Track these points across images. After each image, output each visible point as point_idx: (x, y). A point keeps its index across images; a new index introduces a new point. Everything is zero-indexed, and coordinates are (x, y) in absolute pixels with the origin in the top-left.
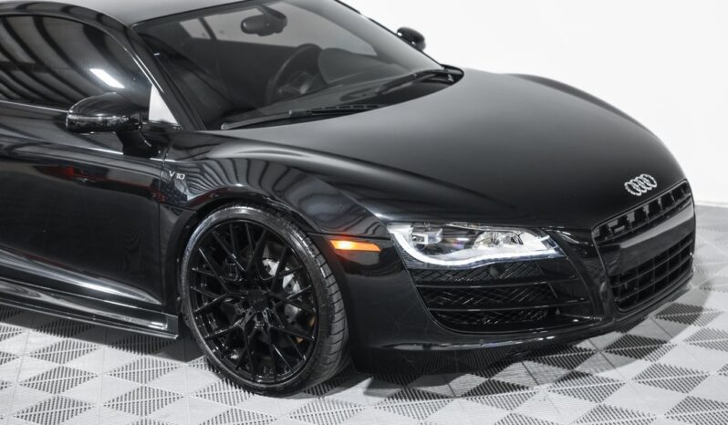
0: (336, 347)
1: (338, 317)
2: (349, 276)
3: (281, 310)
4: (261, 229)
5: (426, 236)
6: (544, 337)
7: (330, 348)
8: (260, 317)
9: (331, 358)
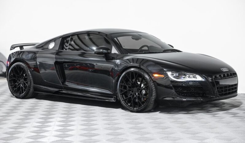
0: (153, 100)
1: (154, 92)
2: (158, 87)
3: (141, 92)
4: (137, 73)
5: (175, 74)
6: (200, 99)
7: (152, 100)
8: (136, 94)
9: (152, 102)
